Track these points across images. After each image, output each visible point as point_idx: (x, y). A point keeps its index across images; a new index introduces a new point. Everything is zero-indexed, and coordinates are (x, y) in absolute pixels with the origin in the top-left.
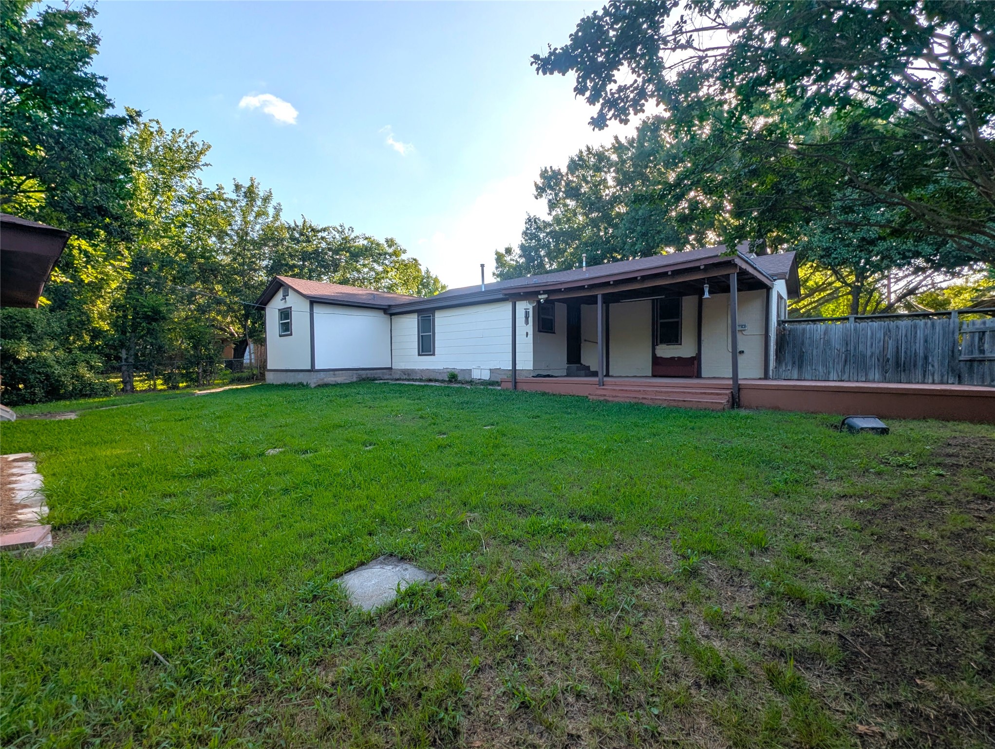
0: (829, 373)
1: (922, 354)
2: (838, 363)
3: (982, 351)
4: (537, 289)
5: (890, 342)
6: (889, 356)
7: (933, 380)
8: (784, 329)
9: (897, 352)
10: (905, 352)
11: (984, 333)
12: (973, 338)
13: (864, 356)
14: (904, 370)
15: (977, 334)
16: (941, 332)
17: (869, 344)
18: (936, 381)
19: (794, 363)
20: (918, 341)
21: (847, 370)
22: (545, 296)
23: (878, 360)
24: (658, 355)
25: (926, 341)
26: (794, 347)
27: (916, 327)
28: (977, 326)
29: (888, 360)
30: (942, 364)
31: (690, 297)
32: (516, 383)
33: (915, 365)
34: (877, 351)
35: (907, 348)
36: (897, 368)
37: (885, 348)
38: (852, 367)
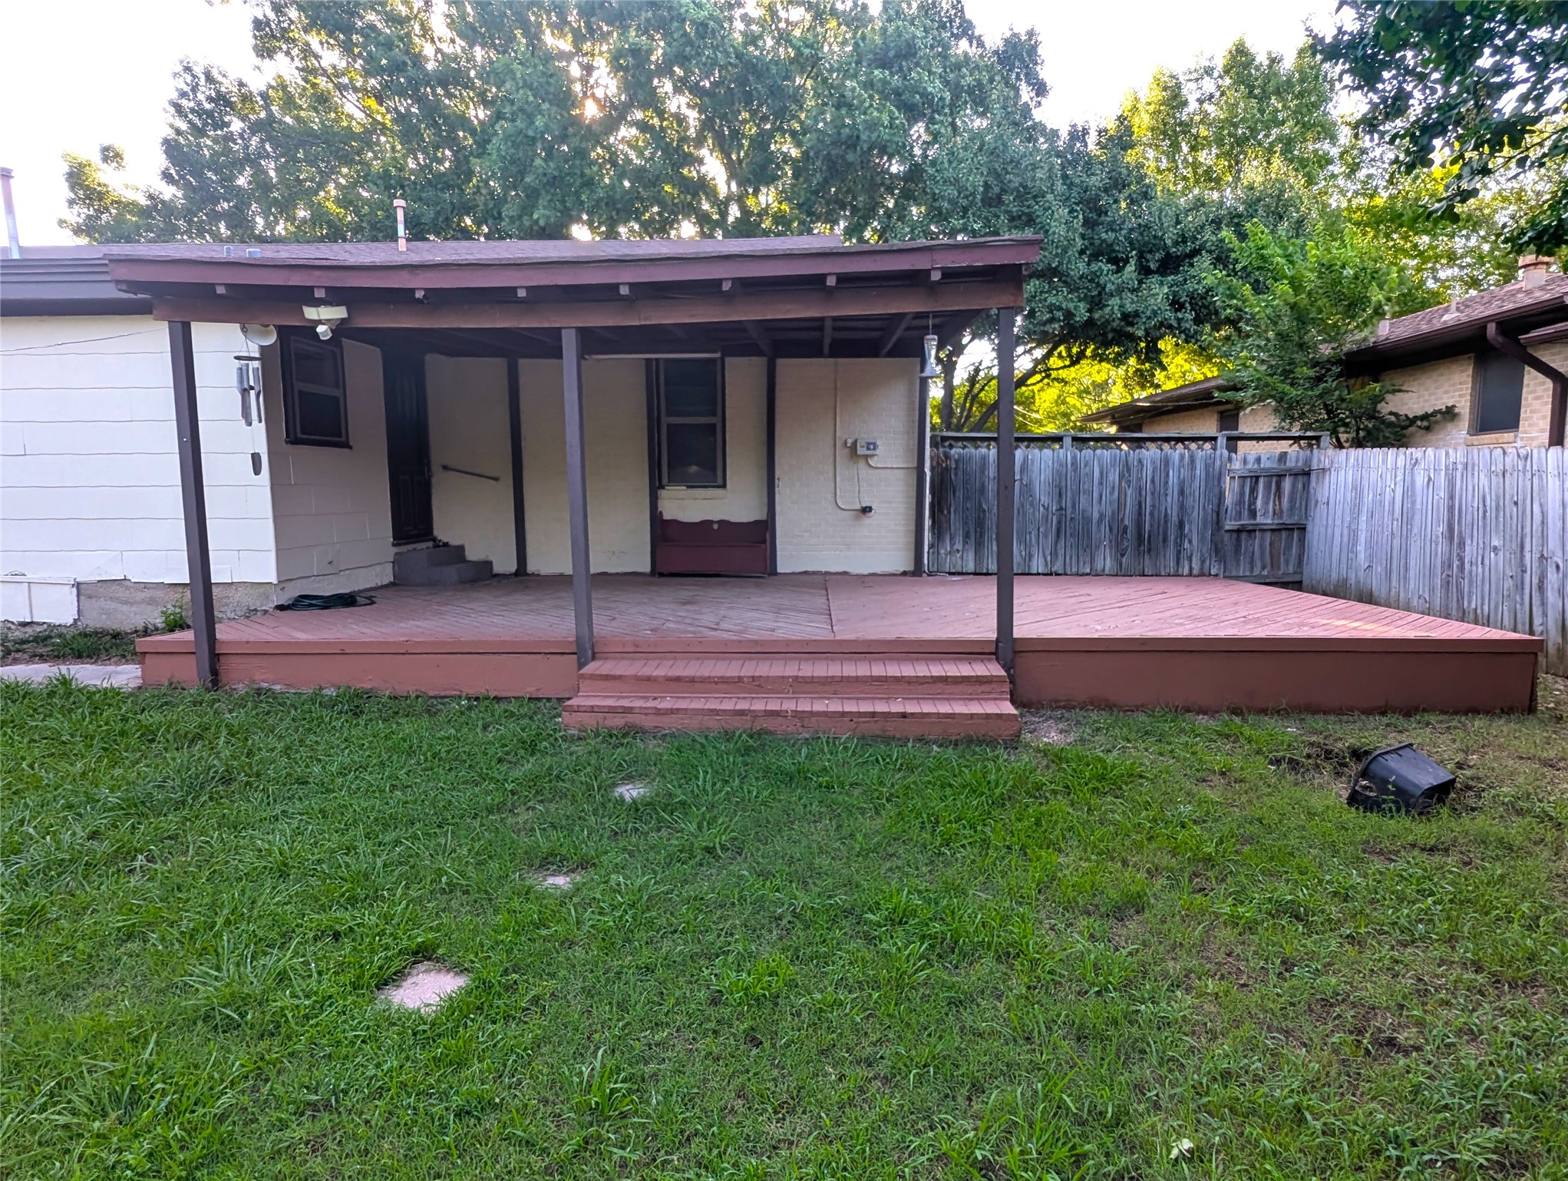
0: (1031, 556)
1: (1175, 519)
2: (1046, 536)
3: (1253, 514)
4: (296, 280)
5: (1129, 492)
6: (1126, 522)
7: (1191, 569)
8: (947, 456)
9: (1140, 514)
10: (1152, 514)
11: (1257, 478)
12: (1242, 487)
13: (1088, 520)
14: (1149, 551)
15: (1248, 480)
16: (1203, 476)
17: (1096, 495)
18: (1195, 571)
19: (967, 536)
20: (1170, 492)
21: (1061, 552)
22: (339, 313)
23: (1111, 530)
24: (667, 516)
25: (1182, 492)
26: (967, 498)
27: (1166, 462)
28: (1249, 466)
29: (1125, 530)
30: (1202, 540)
31: (745, 360)
32: (215, 657)
33: (1165, 540)
34: (1109, 512)
35: (1153, 506)
36: (1139, 545)
37: (1120, 504)
38: (1068, 544)
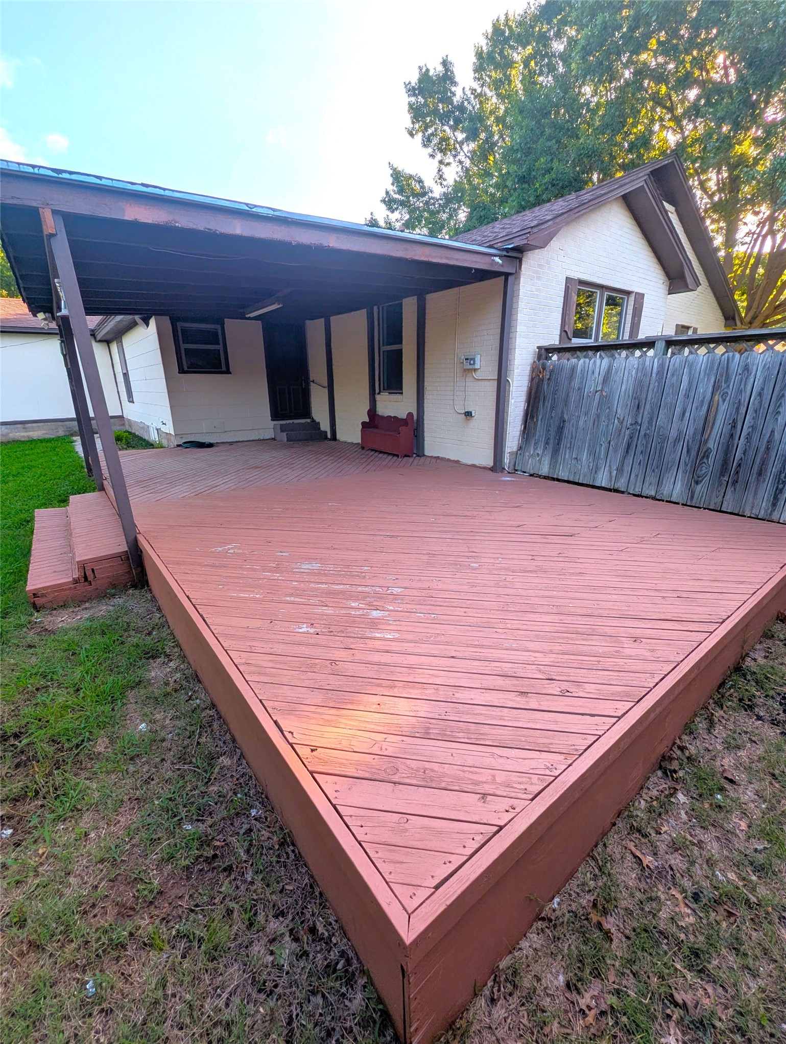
2: (616, 451)
5: (723, 408)
6: (710, 445)
8: (544, 367)
9: (732, 435)
10: (749, 438)
13: (665, 439)
14: (735, 482)
17: (678, 410)
19: (547, 443)
21: (627, 468)
23: (689, 450)
24: (378, 412)
26: (552, 408)
29: (706, 455)
33: (760, 474)
34: (691, 430)
35: (753, 427)
36: (722, 474)
37: (706, 423)
38: (637, 461)
